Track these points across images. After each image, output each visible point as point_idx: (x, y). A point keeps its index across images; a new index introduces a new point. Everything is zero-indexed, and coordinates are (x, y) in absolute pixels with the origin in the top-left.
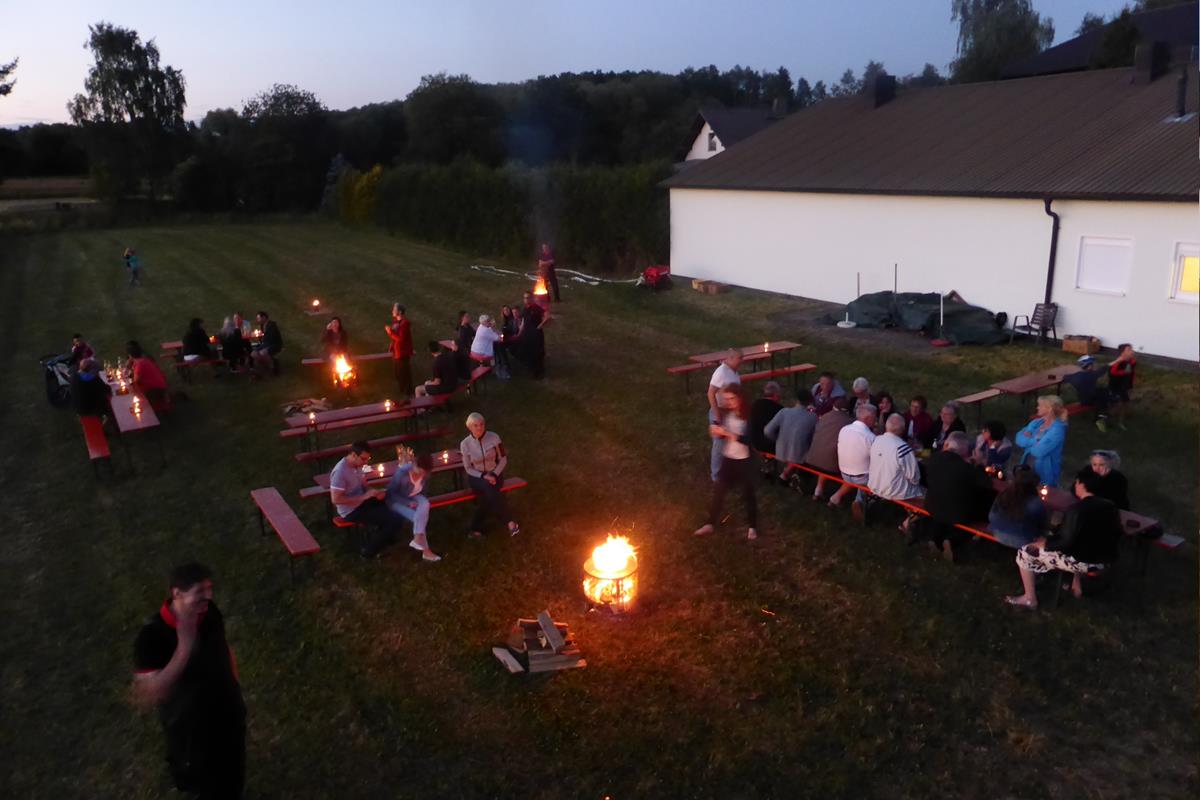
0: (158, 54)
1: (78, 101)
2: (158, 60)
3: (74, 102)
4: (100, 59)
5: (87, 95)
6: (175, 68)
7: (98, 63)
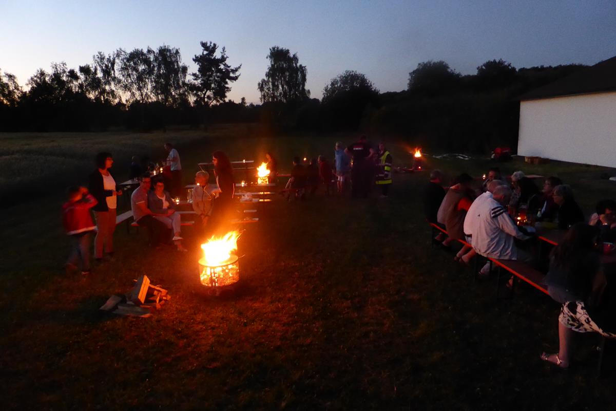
0: (298, 60)
1: (263, 82)
2: (297, 62)
3: (261, 82)
4: (273, 63)
5: (266, 79)
6: (303, 65)
7: (272, 65)
